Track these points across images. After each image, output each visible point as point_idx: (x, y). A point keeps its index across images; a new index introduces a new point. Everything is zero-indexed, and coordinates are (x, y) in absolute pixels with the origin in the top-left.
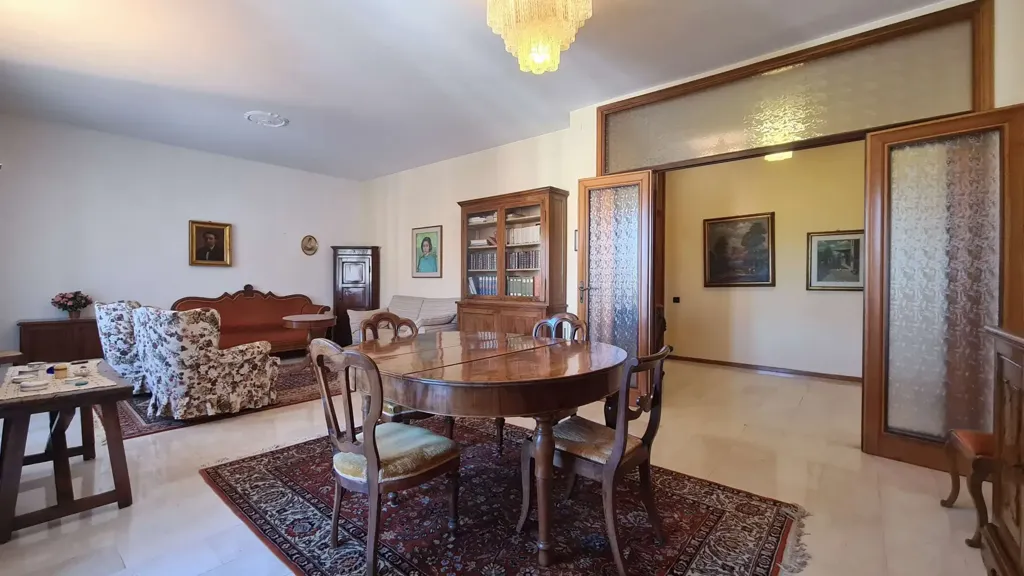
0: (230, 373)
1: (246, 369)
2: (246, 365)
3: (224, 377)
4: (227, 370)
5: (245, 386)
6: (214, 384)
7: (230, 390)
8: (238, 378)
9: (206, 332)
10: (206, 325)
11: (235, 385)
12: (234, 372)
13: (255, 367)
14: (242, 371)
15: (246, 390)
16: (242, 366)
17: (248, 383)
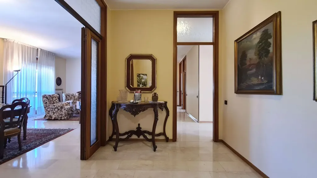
0: (52, 110)
1: (56, 110)
2: (56, 109)
3: (51, 111)
4: (52, 109)
5: (57, 114)
6: (49, 112)
7: (53, 114)
8: (54, 112)
9: (45, 100)
10: (45, 99)
11: (54, 113)
12: (53, 110)
13: (59, 110)
14: (55, 110)
15: (57, 115)
16: (55, 109)
17: (58, 113)
